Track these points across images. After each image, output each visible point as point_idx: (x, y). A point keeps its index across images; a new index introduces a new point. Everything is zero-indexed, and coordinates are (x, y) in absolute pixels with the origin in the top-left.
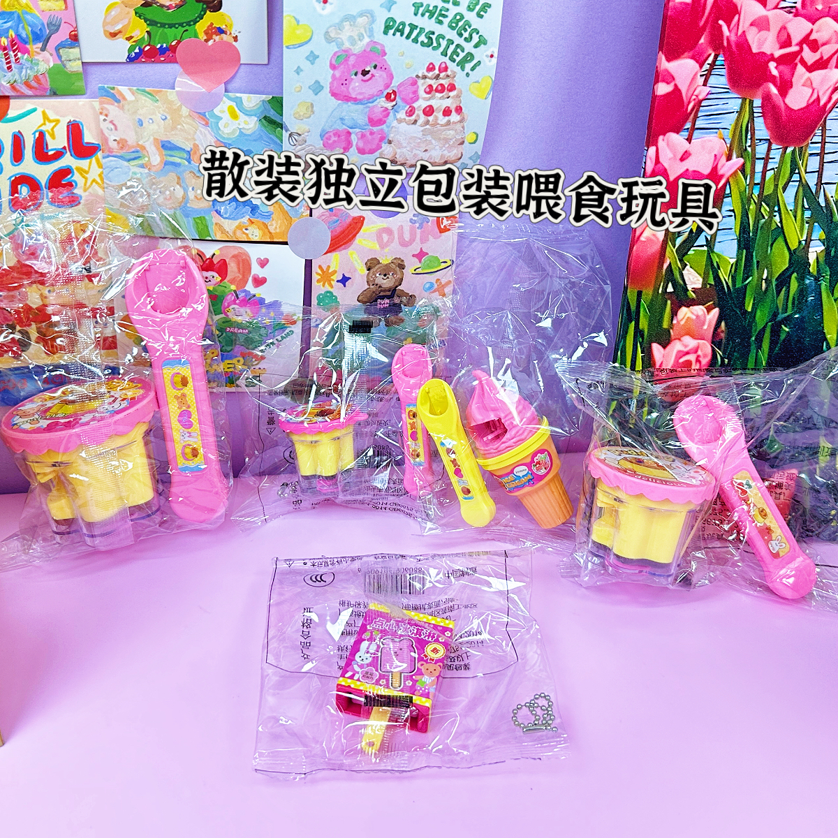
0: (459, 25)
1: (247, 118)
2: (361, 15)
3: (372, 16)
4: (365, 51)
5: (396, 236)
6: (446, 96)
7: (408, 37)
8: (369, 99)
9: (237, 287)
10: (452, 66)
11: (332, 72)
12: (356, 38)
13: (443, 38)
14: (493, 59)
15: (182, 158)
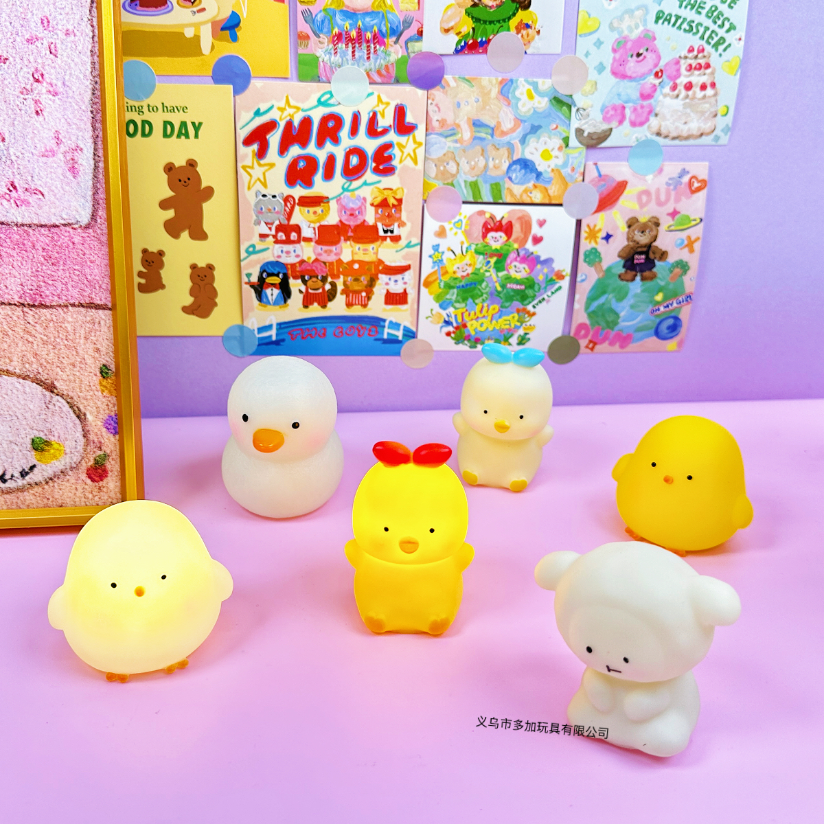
0: (714, 14)
1: (540, 99)
2: (638, 8)
3: (647, 10)
4: (639, 37)
5: (654, 197)
6: (702, 73)
7: (674, 25)
8: (641, 77)
9: (520, 247)
10: (708, 48)
11: (612, 55)
12: (633, 27)
13: (702, 25)
14: (741, 42)
15: (487, 134)
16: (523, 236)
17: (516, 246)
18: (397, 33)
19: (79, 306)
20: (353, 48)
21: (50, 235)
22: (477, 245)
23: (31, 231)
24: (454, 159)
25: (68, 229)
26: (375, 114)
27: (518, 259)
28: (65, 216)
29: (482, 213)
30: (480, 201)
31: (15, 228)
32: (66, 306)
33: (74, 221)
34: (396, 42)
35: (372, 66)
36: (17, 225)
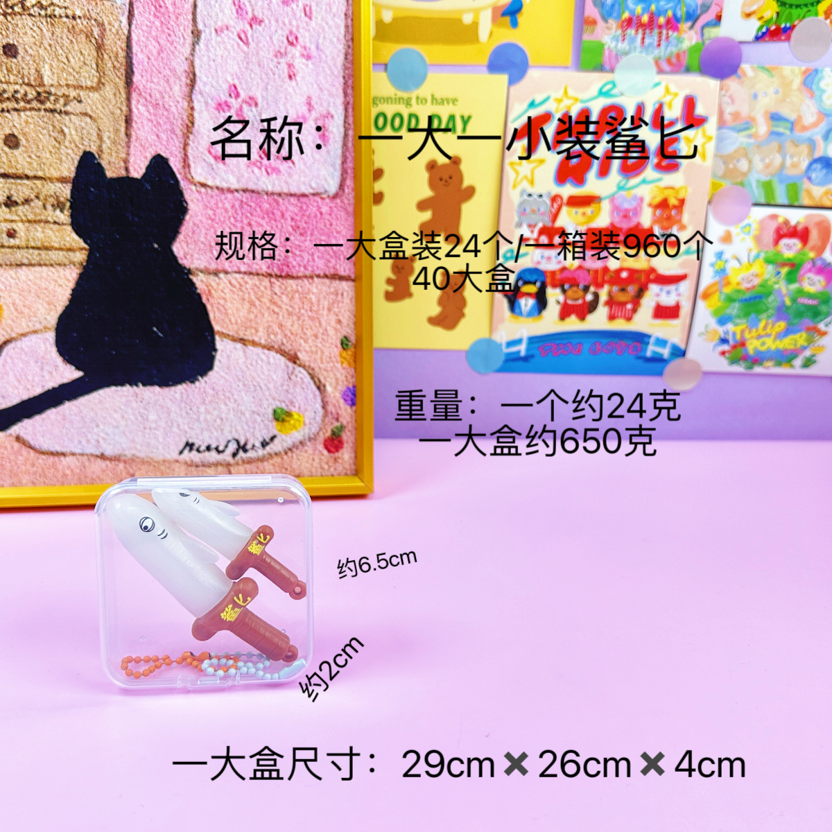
9: (816, 256)
15: (786, 128)
16: (819, 244)
17: (812, 255)
18: (692, 17)
19: (323, 277)
20: (644, 34)
21: (299, 205)
22: (766, 253)
23: (280, 200)
24: (746, 155)
25: (317, 199)
26: (661, 106)
27: (813, 270)
28: (314, 185)
29: (774, 217)
30: (772, 202)
31: (265, 197)
32: (312, 277)
33: (322, 190)
34: (692, 27)
35: (662, 54)
36: (267, 194)
